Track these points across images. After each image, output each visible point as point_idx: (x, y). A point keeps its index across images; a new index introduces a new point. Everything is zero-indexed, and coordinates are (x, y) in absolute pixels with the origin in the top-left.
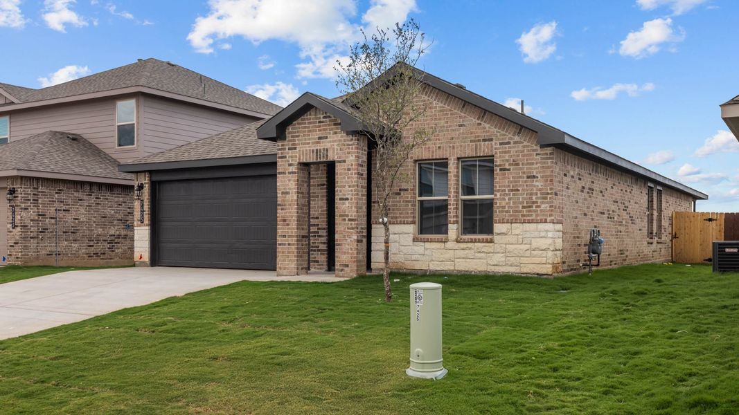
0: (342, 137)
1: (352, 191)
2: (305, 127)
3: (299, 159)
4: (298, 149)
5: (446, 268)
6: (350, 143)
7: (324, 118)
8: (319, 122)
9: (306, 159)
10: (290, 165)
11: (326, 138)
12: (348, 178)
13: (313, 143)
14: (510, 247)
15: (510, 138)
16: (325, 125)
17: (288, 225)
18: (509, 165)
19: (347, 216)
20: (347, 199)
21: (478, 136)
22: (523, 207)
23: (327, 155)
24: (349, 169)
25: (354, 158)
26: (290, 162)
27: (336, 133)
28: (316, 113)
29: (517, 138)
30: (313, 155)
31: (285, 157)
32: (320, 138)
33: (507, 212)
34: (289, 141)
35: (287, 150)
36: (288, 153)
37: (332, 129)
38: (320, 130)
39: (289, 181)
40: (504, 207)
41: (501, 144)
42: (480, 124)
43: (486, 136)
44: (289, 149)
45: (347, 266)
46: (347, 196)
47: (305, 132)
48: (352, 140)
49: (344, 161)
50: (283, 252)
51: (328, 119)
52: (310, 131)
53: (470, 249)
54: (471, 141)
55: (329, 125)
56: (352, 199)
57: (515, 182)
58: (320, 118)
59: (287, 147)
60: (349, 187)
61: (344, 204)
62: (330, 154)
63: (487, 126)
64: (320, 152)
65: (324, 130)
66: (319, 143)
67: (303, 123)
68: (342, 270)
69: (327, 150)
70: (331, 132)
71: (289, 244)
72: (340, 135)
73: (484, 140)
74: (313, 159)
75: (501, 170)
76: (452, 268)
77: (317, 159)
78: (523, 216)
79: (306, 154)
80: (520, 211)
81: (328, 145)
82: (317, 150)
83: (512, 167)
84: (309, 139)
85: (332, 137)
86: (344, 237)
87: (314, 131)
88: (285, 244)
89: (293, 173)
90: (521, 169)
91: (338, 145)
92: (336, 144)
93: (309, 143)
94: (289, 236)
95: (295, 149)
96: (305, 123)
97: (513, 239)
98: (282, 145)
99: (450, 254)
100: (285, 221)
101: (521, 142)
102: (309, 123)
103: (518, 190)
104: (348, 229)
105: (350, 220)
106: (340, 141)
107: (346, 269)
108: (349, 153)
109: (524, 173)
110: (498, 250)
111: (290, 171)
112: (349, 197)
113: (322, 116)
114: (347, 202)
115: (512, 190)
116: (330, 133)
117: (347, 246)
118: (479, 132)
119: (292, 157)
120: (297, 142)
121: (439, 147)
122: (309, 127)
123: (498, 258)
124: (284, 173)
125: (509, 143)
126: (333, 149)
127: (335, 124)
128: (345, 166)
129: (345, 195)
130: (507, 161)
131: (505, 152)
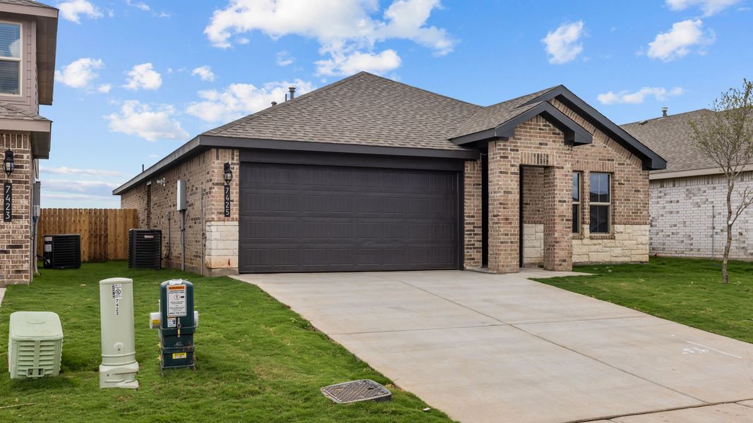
0: (560, 145)
1: (568, 194)
2: (527, 132)
3: (522, 161)
4: (520, 152)
5: (582, 261)
6: (568, 152)
7: (544, 125)
8: (540, 129)
9: (528, 162)
10: (512, 166)
11: (547, 144)
12: (566, 183)
13: (535, 148)
14: (626, 242)
15: (625, 161)
16: (546, 133)
17: (511, 223)
18: (624, 181)
19: (565, 216)
20: (565, 201)
21: (604, 156)
22: (633, 213)
23: (547, 161)
24: (566, 175)
25: (570, 166)
26: (513, 163)
27: (554, 141)
28: (537, 120)
29: (628, 162)
30: (535, 159)
31: (507, 157)
32: (541, 144)
33: (623, 216)
34: (511, 142)
35: (509, 151)
36: (510, 154)
37: (551, 138)
38: (540, 137)
39: (512, 181)
40: (621, 212)
41: (619, 164)
42: (605, 147)
43: (609, 156)
44: (511, 150)
45: (565, 261)
46: (564, 199)
47: (526, 136)
48: (569, 149)
49: (563, 168)
50: (505, 250)
51: (547, 128)
52: (530, 136)
53: (599, 244)
54: (600, 160)
55: (549, 133)
56: (568, 202)
57: (628, 194)
58: (540, 125)
59: (509, 148)
60: (567, 191)
61: (562, 206)
62: (550, 159)
63: (610, 149)
64: (541, 157)
65: (544, 137)
66: (540, 148)
67: (524, 128)
68: (560, 265)
69: (547, 156)
70: (551, 140)
71: (512, 242)
72: (558, 144)
73: (609, 160)
74: (535, 162)
75: (619, 184)
76: (587, 260)
77: (538, 163)
78: (632, 219)
79: (528, 157)
80: (630, 216)
81: (548, 152)
82: (538, 155)
83: (626, 183)
84: (531, 143)
85: (551, 145)
86: (563, 235)
87: (535, 136)
88: (507, 243)
89: (515, 173)
90: (631, 184)
91: (557, 152)
92: (555, 151)
93: (531, 147)
94: (511, 235)
95: (517, 150)
96: (527, 128)
97: (626, 236)
98: (504, 145)
99: (585, 249)
100: (507, 219)
101: (631, 165)
102: (530, 128)
103: (629, 200)
104: (566, 228)
105: (567, 220)
106: (559, 149)
107: (564, 263)
108: (566, 161)
109: (633, 187)
110: (618, 245)
111: (513, 171)
112: (567, 200)
113: (542, 124)
114: (564, 204)
115: (626, 200)
116: (549, 141)
117: (565, 243)
118: (605, 153)
119: (514, 158)
120: (519, 144)
121: (578, 161)
122: (530, 132)
123: (618, 251)
124: (506, 173)
125: (623, 164)
126: (553, 155)
127: (554, 134)
128: (562, 172)
129: (563, 198)
130: (623, 177)
131: (622, 171)
